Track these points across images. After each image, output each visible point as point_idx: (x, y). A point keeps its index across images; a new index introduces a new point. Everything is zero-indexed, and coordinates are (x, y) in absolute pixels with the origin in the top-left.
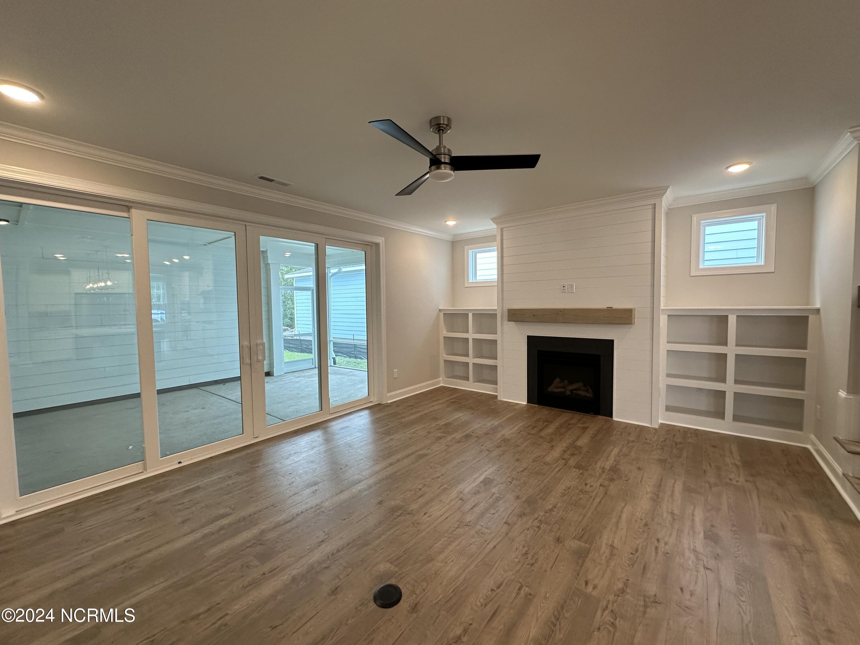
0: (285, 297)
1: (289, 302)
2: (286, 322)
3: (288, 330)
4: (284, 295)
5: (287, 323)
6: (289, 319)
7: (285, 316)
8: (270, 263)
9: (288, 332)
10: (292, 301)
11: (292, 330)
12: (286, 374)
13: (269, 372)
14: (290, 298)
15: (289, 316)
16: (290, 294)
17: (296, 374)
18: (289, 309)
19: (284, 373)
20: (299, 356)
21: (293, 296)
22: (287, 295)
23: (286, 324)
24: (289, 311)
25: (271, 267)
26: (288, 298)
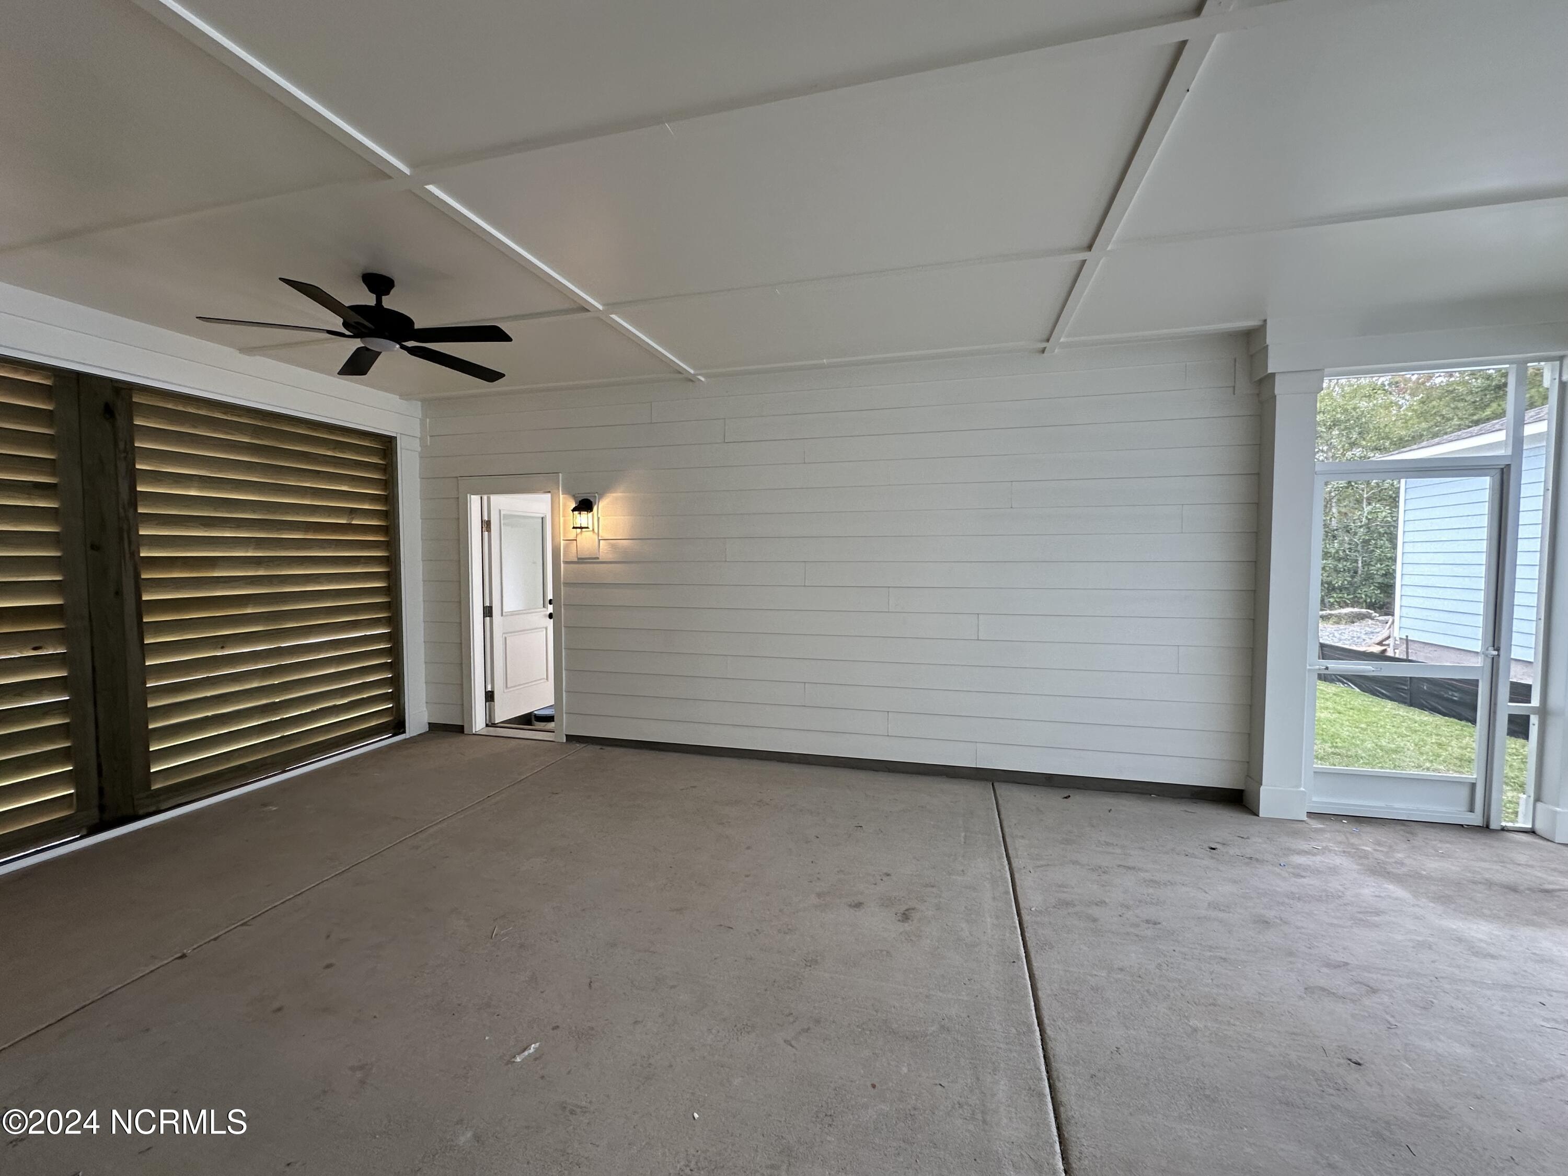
0: (1369, 528)
1: (1380, 543)
2: (1366, 595)
3: (1372, 619)
4: (1367, 524)
5: (1371, 598)
6: (1379, 588)
7: (1365, 580)
8: (1273, 375)
9: (1370, 622)
10: (1393, 539)
11: (1387, 618)
12: (1316, 824)
13: (1241, 792)
14: (1386, 533)
15: (1380, 580)
16: (1387, 522)
17: (1367, 840)
18: (1380, 560)
19: (1310, 814)
20: (1398, 720)
21: (1396, 527)
22: (1377, 525)
23: (1365, 601)
24: (1379, 565)
25: (1280, 388)
26: (1379, 533)
